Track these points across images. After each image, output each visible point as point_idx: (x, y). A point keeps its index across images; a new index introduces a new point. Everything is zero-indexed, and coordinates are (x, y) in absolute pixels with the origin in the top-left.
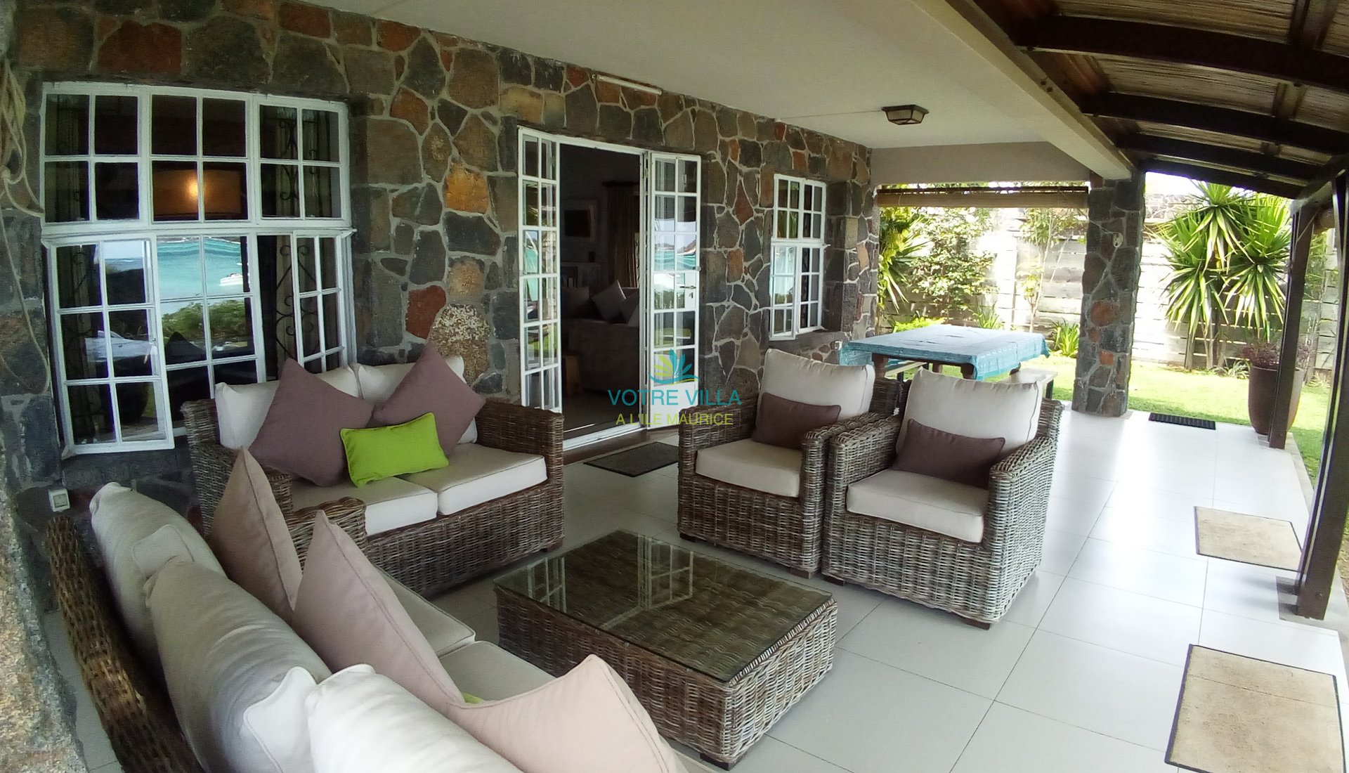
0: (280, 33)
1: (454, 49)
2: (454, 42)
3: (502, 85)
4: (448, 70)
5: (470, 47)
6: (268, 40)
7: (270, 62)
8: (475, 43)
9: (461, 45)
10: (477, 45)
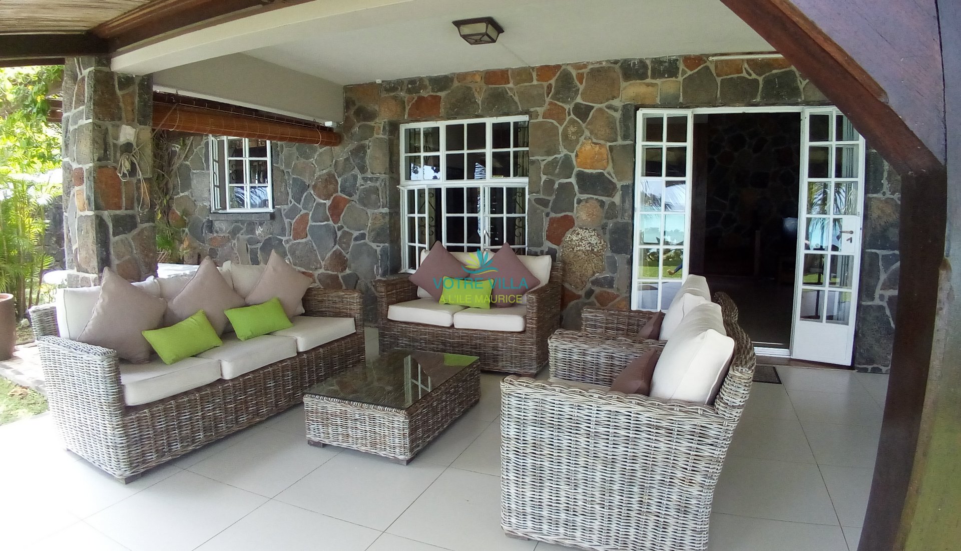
0: (485, 87)
1: (585, 71)
2: (585, 66)
3: (623, 84)
4: (581, 83)
5: (597, 66)
6: (478, 92)
7: (480, 103)
8: (600, 63)
9: (590, 67)
10: (602, 64)
